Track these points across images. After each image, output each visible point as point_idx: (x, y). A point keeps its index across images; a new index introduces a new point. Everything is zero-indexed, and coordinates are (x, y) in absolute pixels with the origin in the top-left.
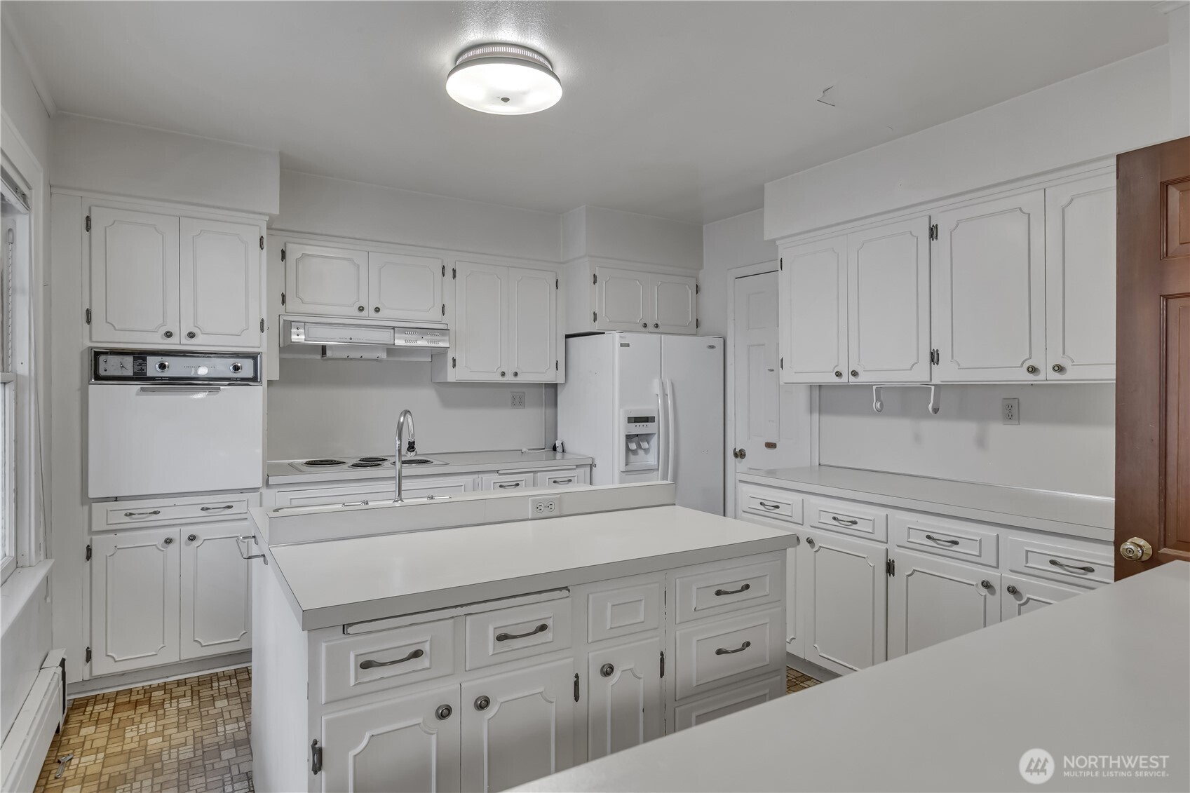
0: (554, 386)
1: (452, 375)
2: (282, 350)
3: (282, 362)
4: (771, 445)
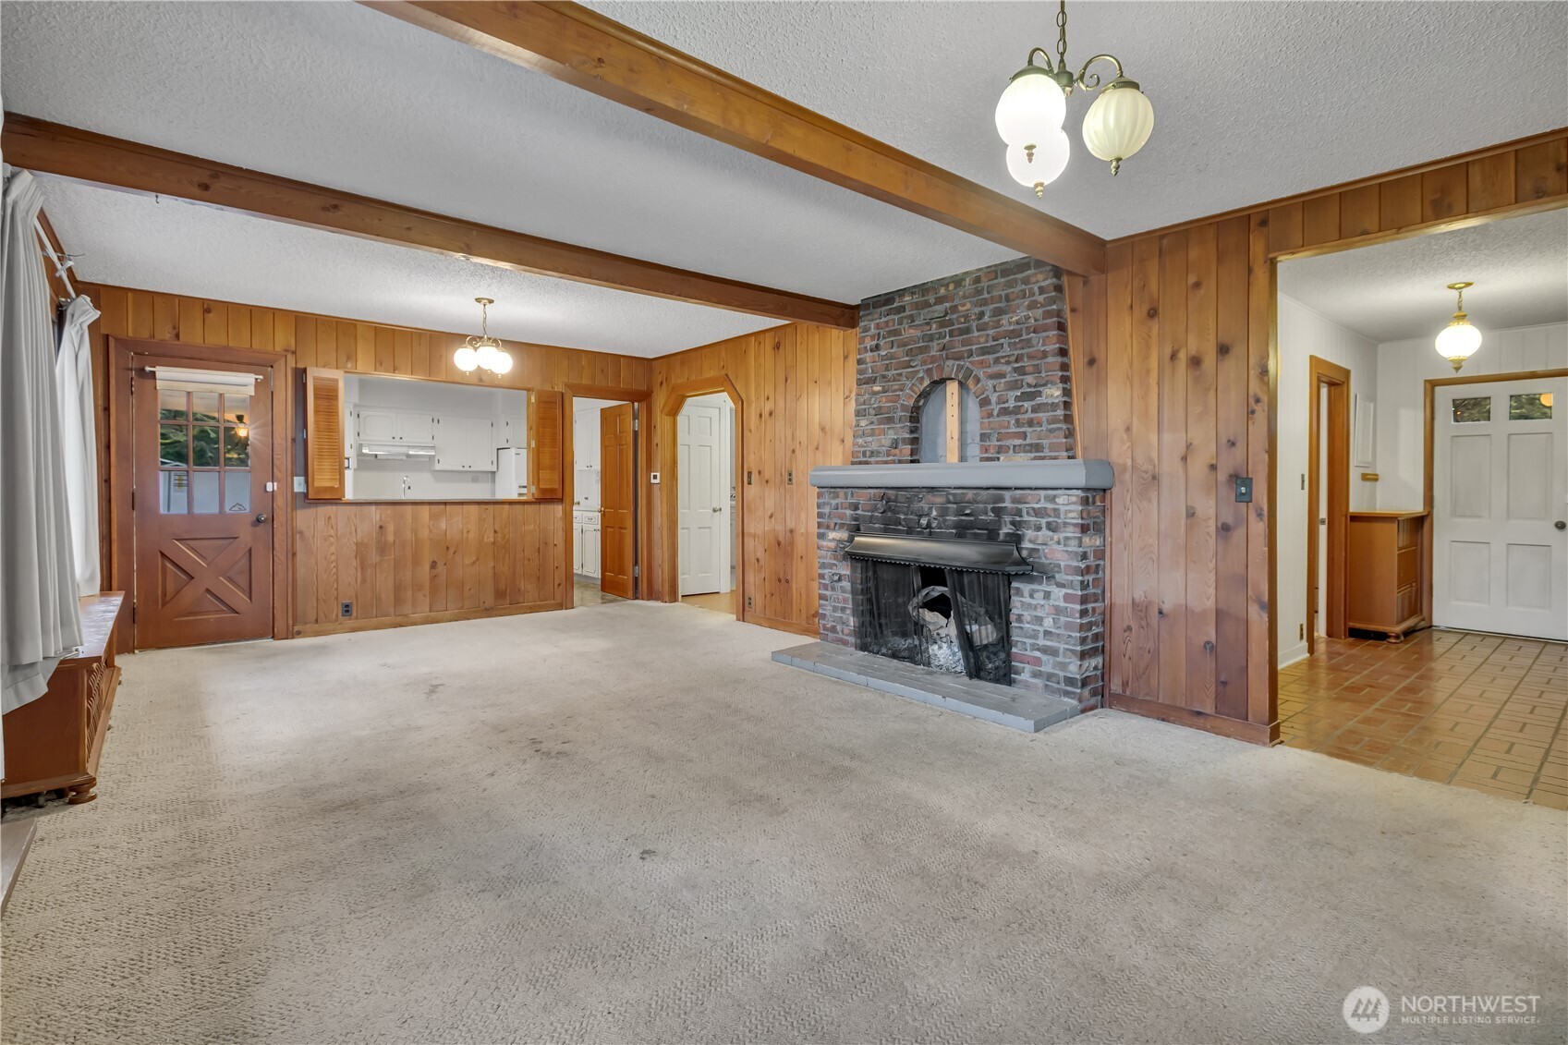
0: (494, 472)
1: (438, 467)
2: (358, 456)
3: (358, 460)
4: (586, 498)
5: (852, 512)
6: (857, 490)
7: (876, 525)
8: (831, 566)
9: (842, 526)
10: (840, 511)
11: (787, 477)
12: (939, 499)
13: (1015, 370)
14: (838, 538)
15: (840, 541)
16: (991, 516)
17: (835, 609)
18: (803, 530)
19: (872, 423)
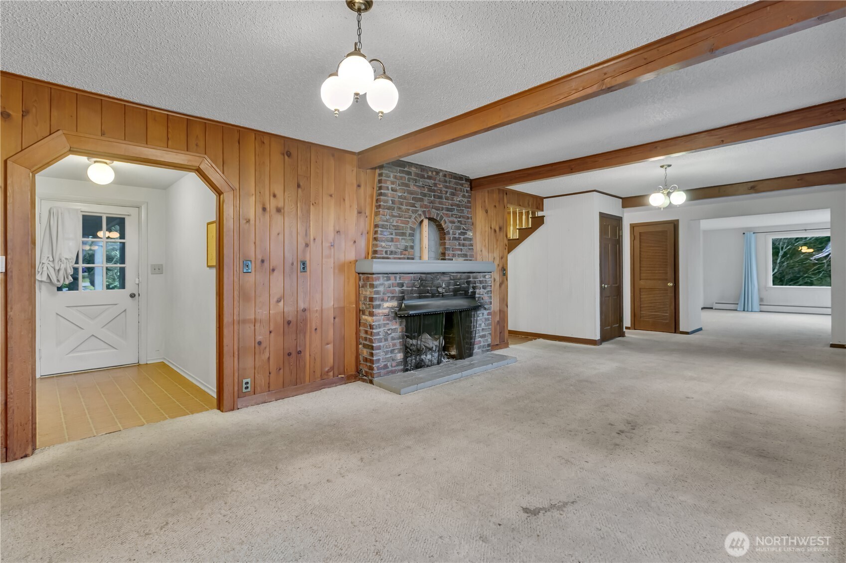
5: (400, 289)
6: (403, 275)
7: (415, 295)
8: (385, 325)
9: (392, 298)
10: (392, 288)
11: (300, 266)
12: (447, 278)
13: (459, 221)
14: (390, 306)
15: (392, 308)
16: (466, 285)
17: (386, 353)
18: (318, 308)
19: (392, 234)
